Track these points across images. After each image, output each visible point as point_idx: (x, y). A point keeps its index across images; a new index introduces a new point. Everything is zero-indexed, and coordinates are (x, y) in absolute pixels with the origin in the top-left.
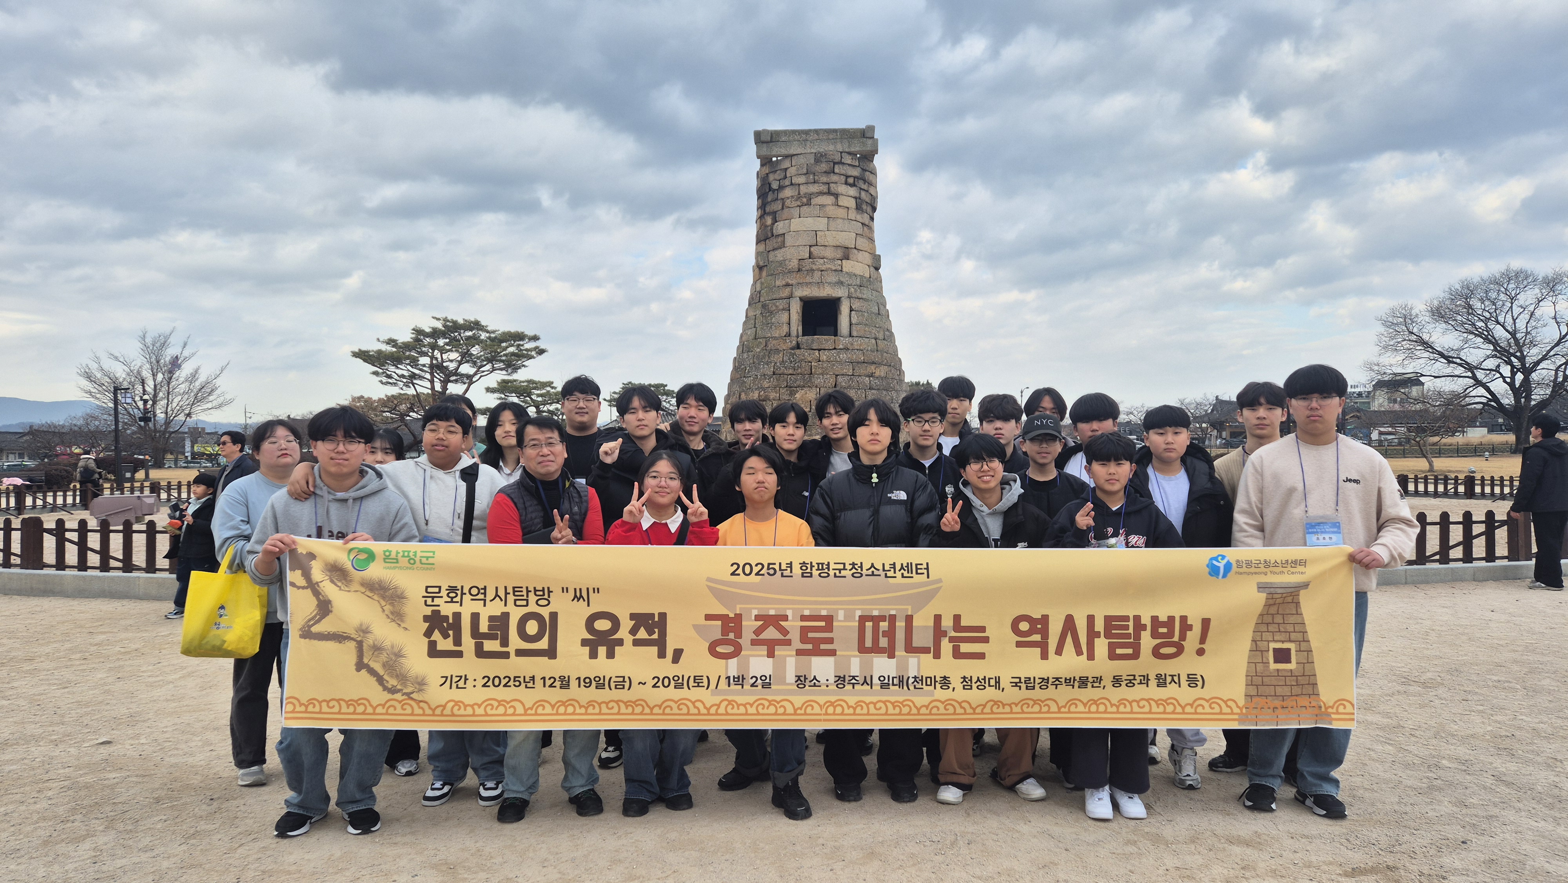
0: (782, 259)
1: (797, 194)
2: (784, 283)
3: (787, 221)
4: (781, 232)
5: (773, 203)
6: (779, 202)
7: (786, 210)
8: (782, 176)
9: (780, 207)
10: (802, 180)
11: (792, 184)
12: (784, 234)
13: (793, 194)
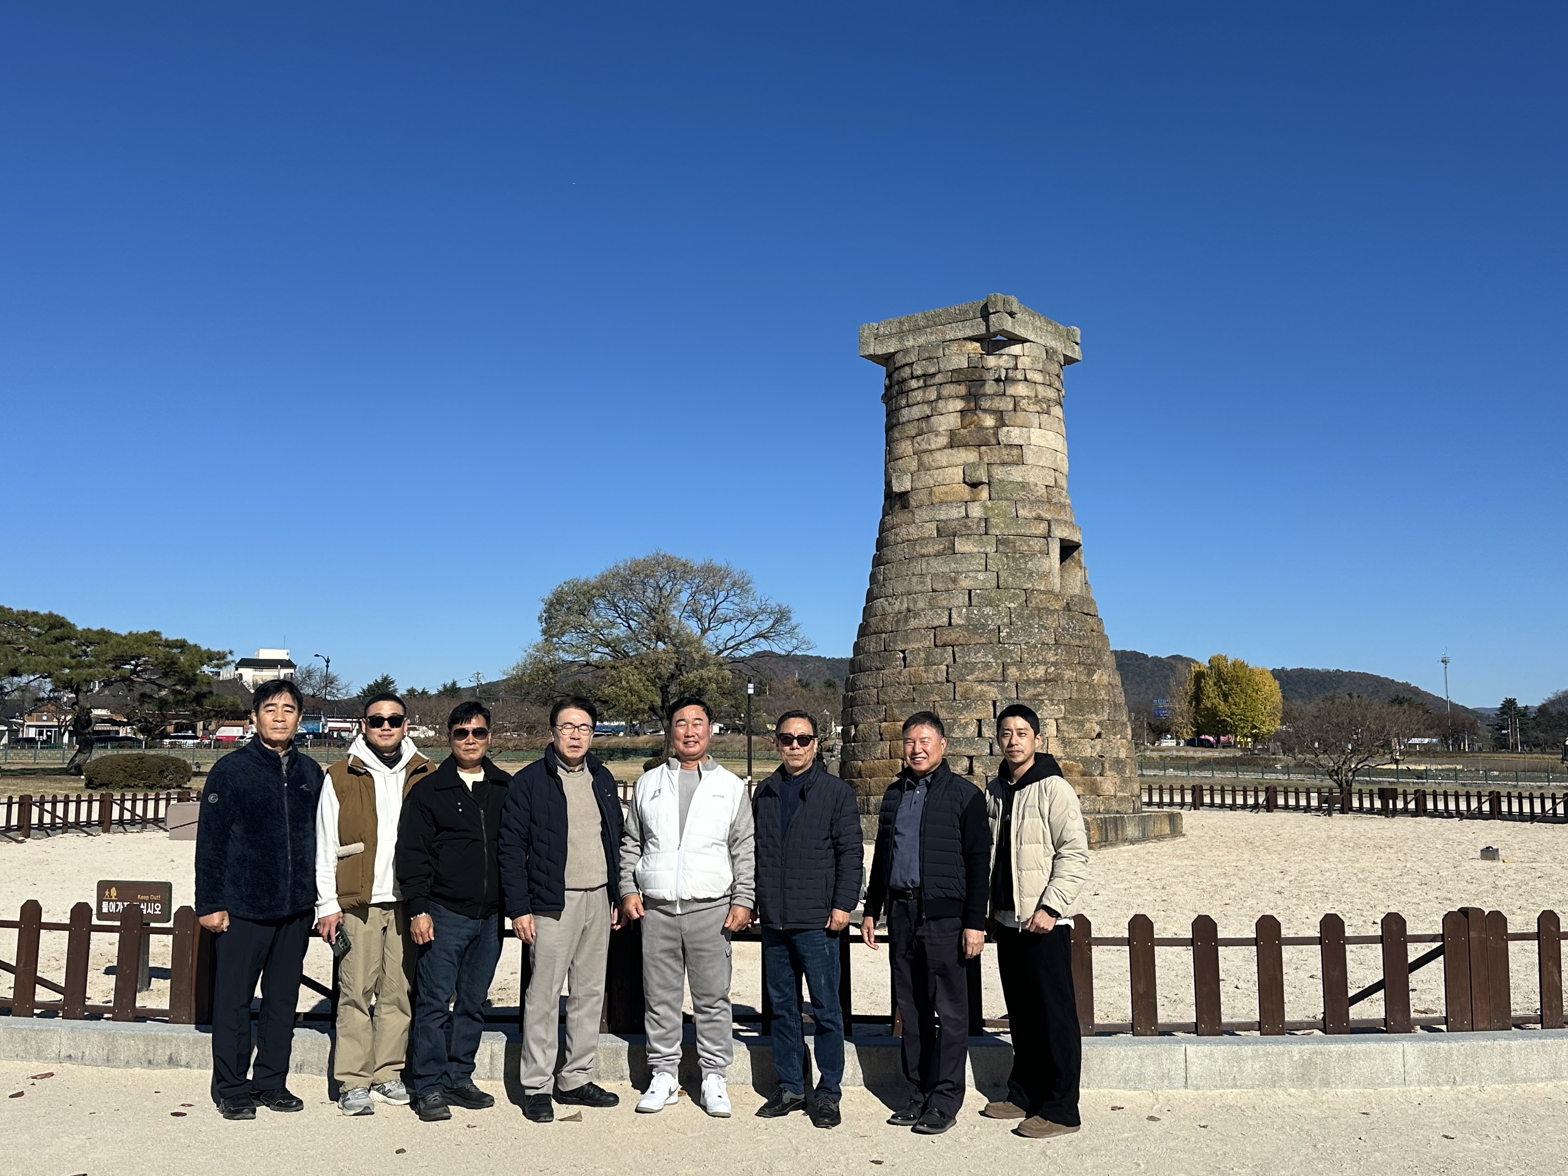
0: (1020, 479)
1: (1033, 395)
2: (1034, 514)
3: (1025, 430)
4: (1016, 442)
5: (997, 399)
6: (1008, 399)
7: (1021, 415)
8: (1011, 364)
9: (1011, 406)
10: (1038, 377)
11: (1026, 380)
12: (1021, 446)
13: (1029, 394)
